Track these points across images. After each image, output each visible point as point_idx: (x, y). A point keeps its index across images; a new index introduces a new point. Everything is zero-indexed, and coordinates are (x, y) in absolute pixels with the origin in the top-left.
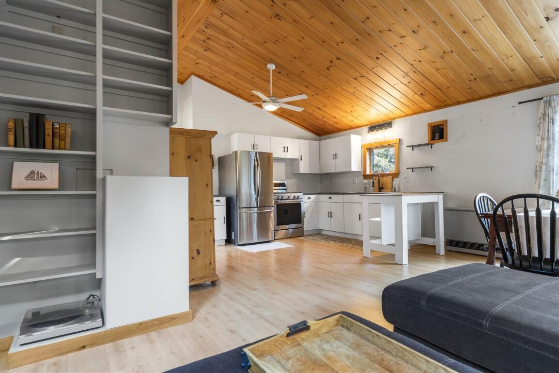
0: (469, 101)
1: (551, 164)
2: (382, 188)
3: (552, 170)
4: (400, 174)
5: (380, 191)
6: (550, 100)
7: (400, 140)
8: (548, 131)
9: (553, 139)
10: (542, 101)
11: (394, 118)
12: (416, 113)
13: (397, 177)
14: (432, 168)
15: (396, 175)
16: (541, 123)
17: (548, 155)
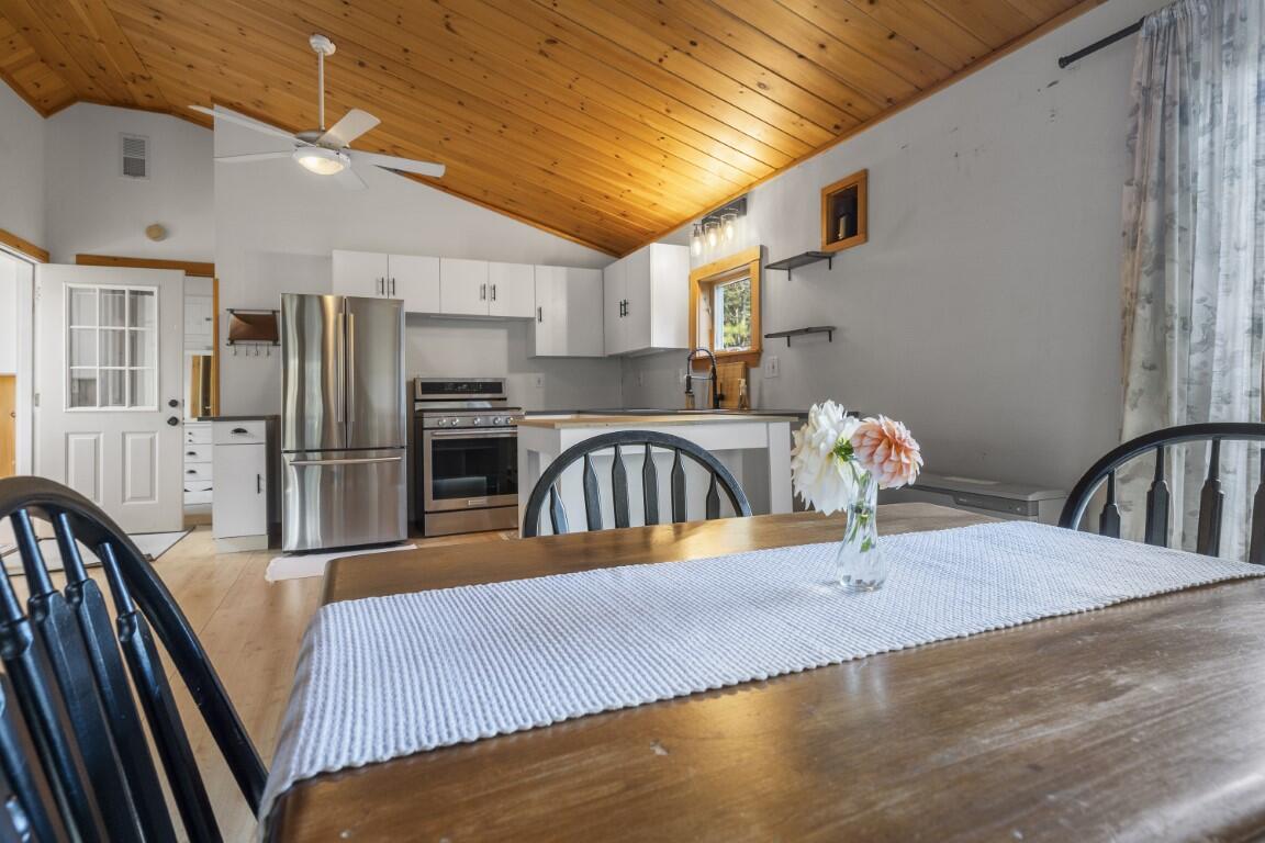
0: (920, 92)
1: (1176, 297)
2: (722, 397)
3: (1177, 324)
4: (764, 355)
5: (716, 406)
6: (1173, 23)
7: (762, 247)
8: (1162, 158)
9: (1185, 189)
10: (1142, 33)
11: (751, 185)
12: (795, 161)
13: (757, 365)
14: (830, 331)
15: (752, 360)
16: (1136, 128)
17: (1160, 262)
